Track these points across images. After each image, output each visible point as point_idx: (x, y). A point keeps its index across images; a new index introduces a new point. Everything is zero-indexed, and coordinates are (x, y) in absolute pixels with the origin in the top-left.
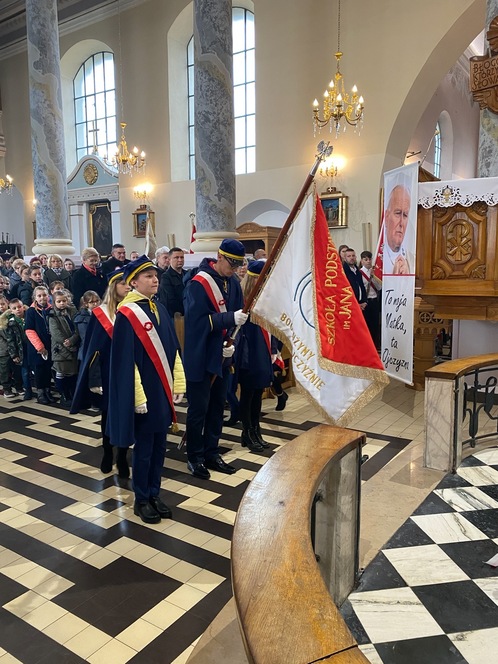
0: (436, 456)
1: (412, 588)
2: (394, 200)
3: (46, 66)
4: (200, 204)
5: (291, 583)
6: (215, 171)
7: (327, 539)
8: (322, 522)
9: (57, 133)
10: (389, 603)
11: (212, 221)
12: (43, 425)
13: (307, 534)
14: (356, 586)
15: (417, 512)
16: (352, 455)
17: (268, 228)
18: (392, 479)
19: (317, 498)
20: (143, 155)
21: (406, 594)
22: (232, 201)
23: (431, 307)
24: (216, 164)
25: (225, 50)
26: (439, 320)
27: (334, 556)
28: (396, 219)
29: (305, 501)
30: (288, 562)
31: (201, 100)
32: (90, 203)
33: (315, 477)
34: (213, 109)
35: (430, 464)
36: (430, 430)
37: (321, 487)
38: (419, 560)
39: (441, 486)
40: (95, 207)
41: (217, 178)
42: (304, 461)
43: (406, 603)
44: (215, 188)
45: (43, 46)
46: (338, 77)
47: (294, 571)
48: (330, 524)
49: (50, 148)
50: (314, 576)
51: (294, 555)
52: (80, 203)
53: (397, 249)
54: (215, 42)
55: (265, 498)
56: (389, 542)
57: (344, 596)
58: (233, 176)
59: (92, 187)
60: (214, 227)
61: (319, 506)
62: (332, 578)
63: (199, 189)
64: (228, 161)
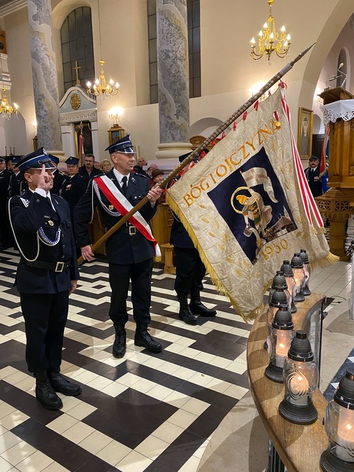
3: (42, 18)
4: (163, 122)
6: (174, 96)
9: (51, 70)
11: (172, 135)
15: (352, 354)
18: (328, 328)
20: (117, 85)
22: (187, 119)
23: (345, 197)
24: (175, 90)
25: (181, 1)
31: (163, 41)
32: (76, 124)
34: (172, 47)
40: (79, 126)
41: (175, 102)
44: (174, 109)
45: (39, 2)
46: (270, 20)
49: (46, 82)
52: (68, 124)
56: (335, 377)
58: (188, 100)
59: (77, 111)
60: (174, 139)
63: (162, 110)
64: (184, 88)
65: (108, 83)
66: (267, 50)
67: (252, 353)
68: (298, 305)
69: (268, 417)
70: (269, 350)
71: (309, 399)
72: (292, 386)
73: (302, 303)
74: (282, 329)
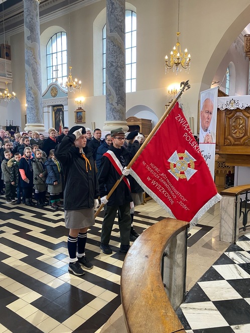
0: (225, 235)
1: (213, 302)
2: (205, 106)
3: (33, 38)
4: (108, 107)
5: (150, 297)
6: (116, 90)
7: (170, 276)
8: (167, 267)
9: (38, 72)
10: (201, 309)
11: (114, 116)
12: (28, 216)
13: (159, 272)
14: (184, 300)
15: (216, 263)
16: (182, 233)
17: (142, 119)
18: (203, 246)
19: (165, 255)
20: (80, 82)
21: (210, 305)
22: (124, 105)
23: (224, 160)
24: (116, 87)
25: (121, 31)
26: (228, 166)
27: (173, 284)
28: (206, 115)
29: (158, 256)
30: (149, 286)
31: (110, 55)
32: (54, 106)
33: (164, 244)
34: (115, 60)
35: (222, 239)
36: (223, 222)
37: (167, 249)
38: (217, 288)
39: (228, 250)
40: (56, 108)
41: (117, 94)
42: (158, 236)
43: (209, 309)
44: (115, 99)
45: (32, 29)
46: (178, 45)
47: (152, 291)
48: (171, 268)
49: (34, 79)
50: (163, 293)
51: (152, 282)
52: (49, 106)
53: (206, 130)
54: (116, 27)
55: (138, 254)
56: (201, 278)
57: (178, 305)
58: (125, 94)
59: (54, 98)
60: (115, 118)
61: (166, 258)
62: (172, 296)
63: (107, 100)
64: (122, 86)
65: (74, 81)
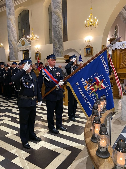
0: (125, 116)
3: (11, 14)
4: (54, 50)
9: (15, 32)
11: (57, 55)
15: (122, 132)
20: (38, 37)
22: (63, 49)
24: (58, 39)
25: (60, 8)
31: (54, 22)
34: (57, 24)
35: (123, 119)
36: (123, 109)
44: (58, 45)
45: (10, 8)
46: (91, 14)
52: (21, 51)
54: (57, 6)
56: (116, 141)
58: (63, 42)
63: (54, 46)
64: (62, 38)
65: (35, 36)
66: (90, 25)
67: (86, 133)
68: (102, 115)
69: (92, 156)
70: (92, 131)
71: (107, 149)
72: (100, 144)
73: (104, 114)
74: (97, 123)
